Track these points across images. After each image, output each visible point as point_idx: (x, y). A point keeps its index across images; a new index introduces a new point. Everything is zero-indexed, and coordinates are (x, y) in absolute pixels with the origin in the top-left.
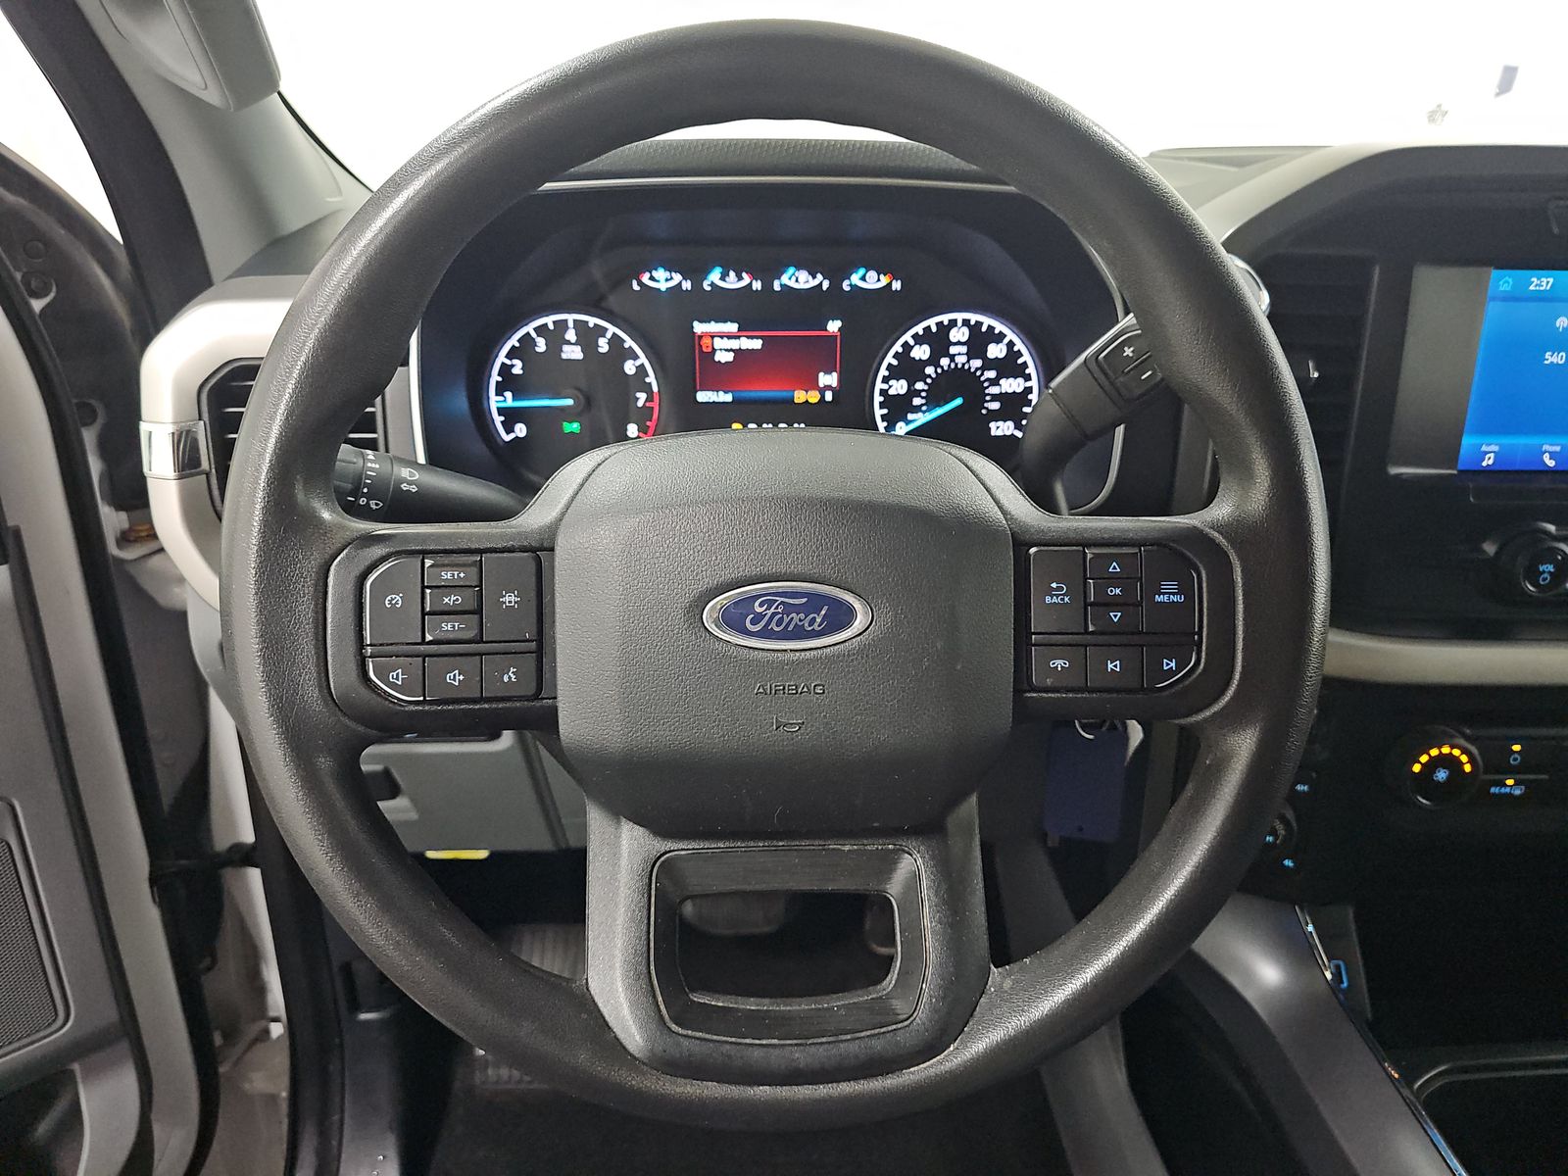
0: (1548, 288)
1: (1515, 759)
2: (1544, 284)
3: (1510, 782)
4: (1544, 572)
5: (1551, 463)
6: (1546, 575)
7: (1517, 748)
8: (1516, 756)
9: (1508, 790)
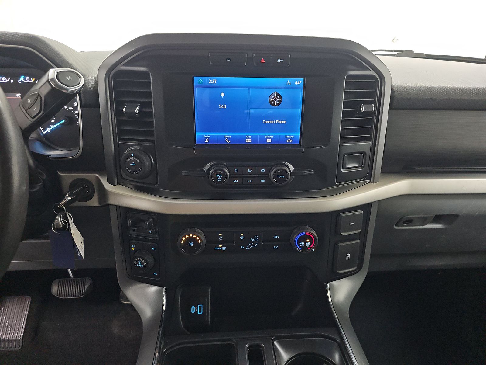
0: (215, 83)
1: (221, 238)
2: (214, 81)
3: (220, 246)
4: (218, 177)
5: (228, 142)
6: (219, 178)
7: (220, 235)
8: (221, 237)
9: (221, 248)
